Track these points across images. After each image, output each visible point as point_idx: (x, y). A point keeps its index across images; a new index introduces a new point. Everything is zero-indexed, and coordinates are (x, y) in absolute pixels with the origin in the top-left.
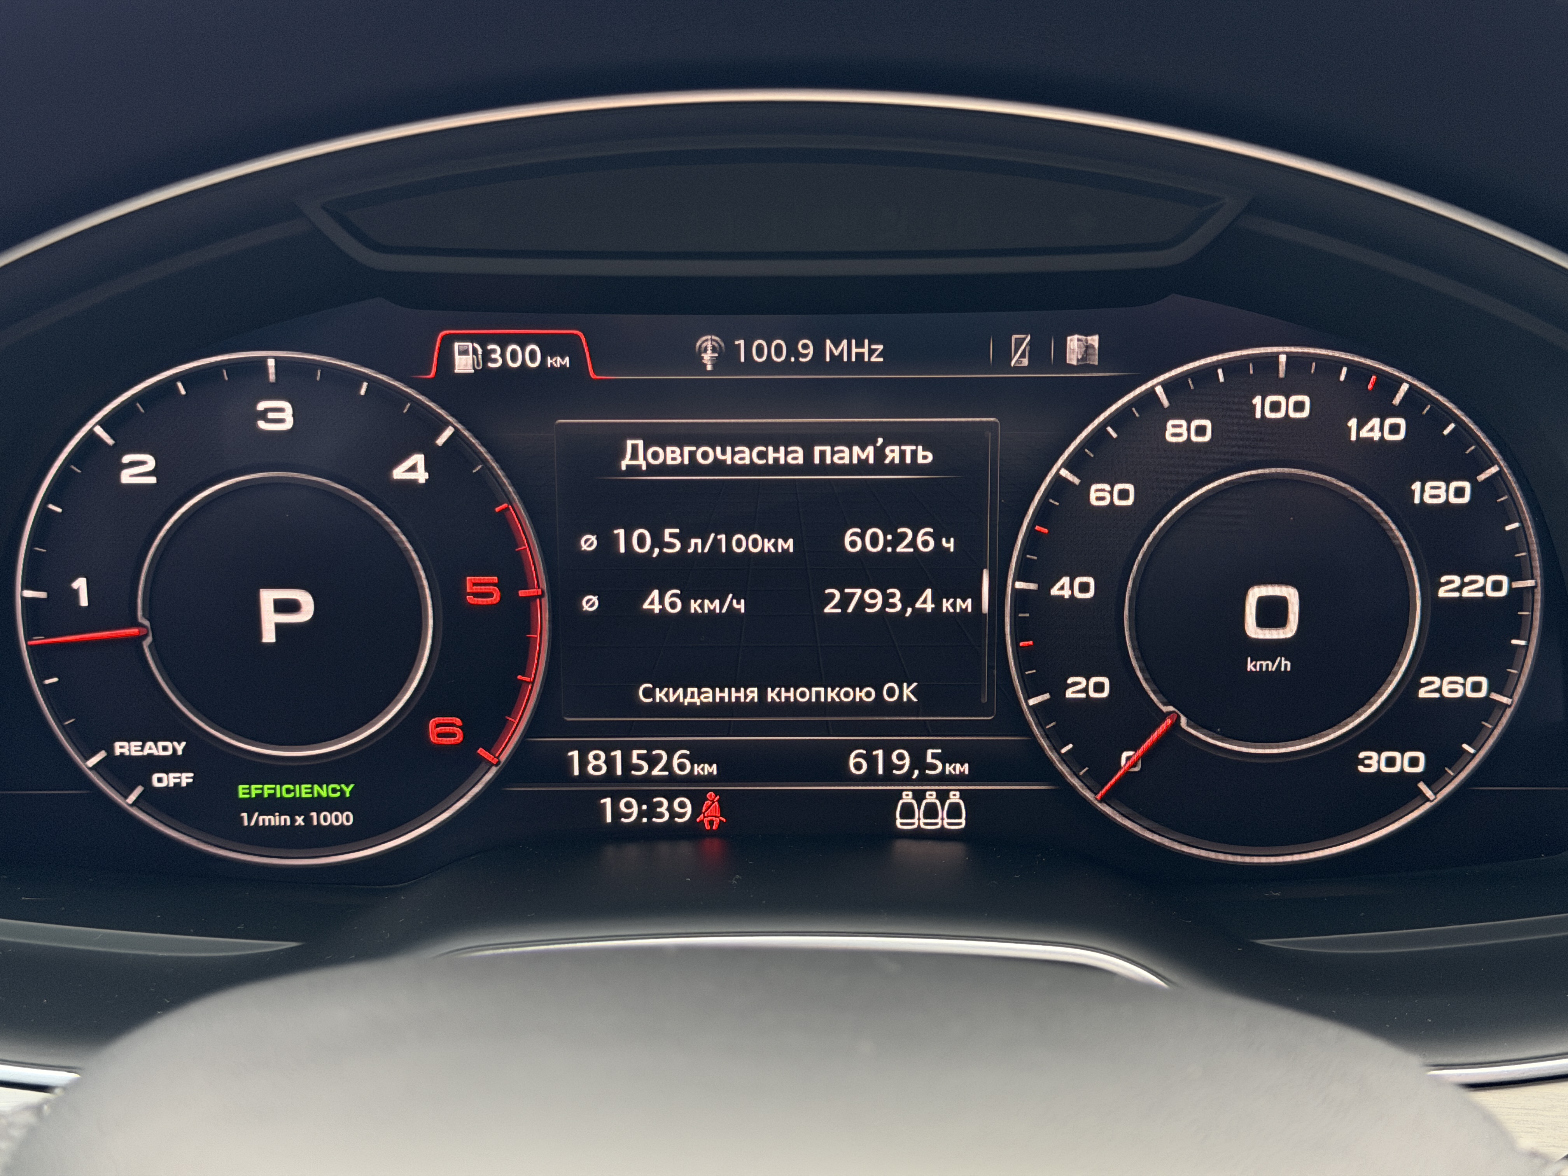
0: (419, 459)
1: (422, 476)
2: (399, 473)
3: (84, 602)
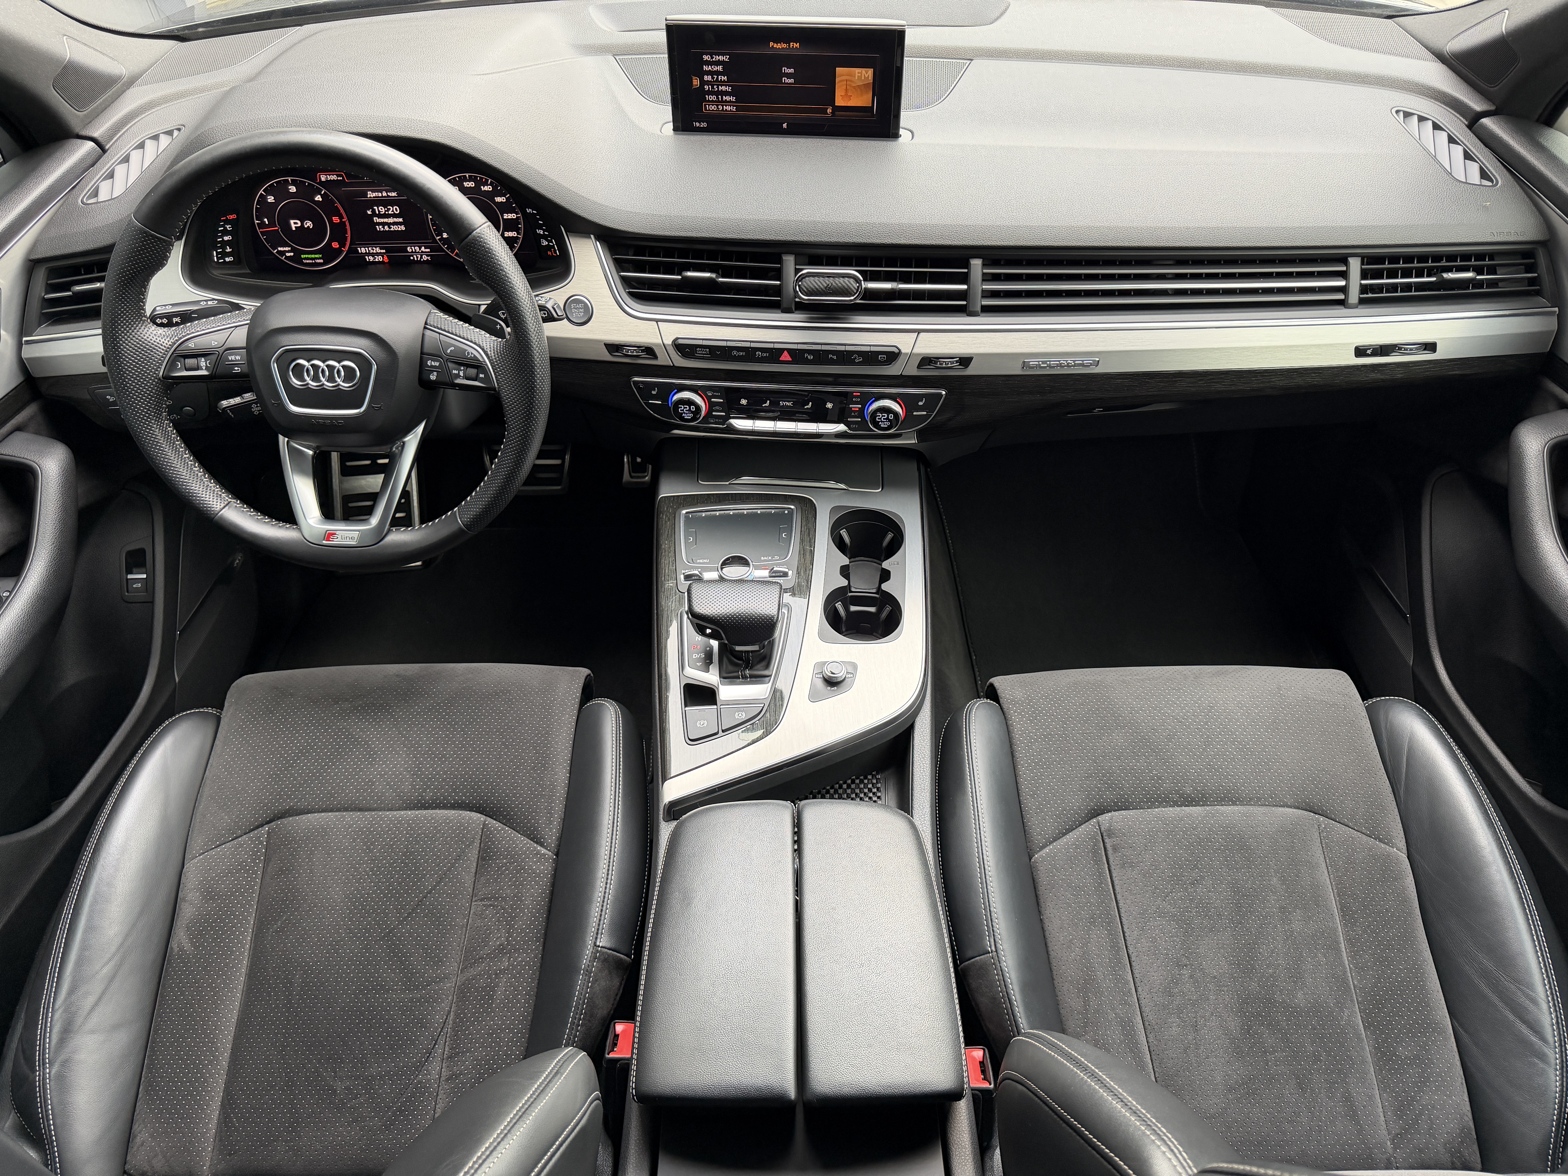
0: (319, 196)
1: (321, 199)
2: (316, 199)
3: (267, 223)
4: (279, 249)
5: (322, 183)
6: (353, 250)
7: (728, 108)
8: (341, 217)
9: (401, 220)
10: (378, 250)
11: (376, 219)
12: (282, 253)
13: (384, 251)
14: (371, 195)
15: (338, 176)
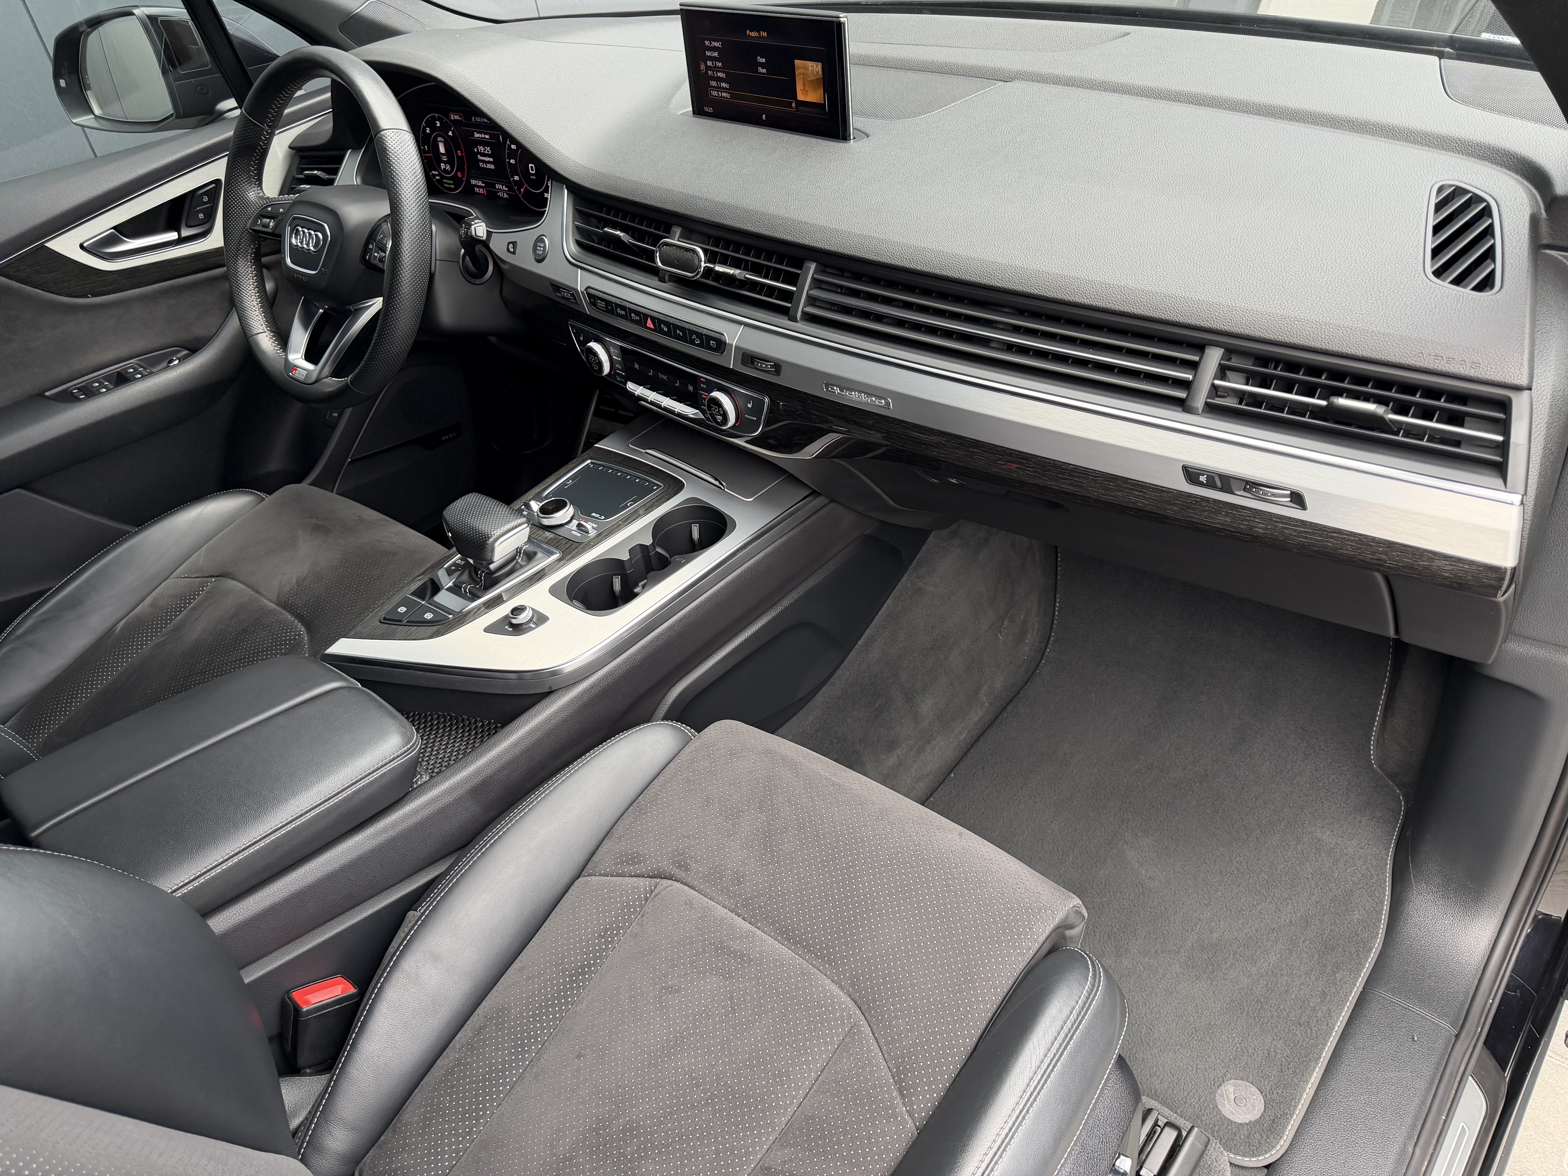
4: (433, 172)
5: (451, 121)
6: (468, 182)
7: (724, 94)
8: (462, 152)
9: (492, 160)
10: (480, 183)
11: (480, 157)
12: (434, 175)
13: (484, 185)
14: (477, 135)
15: (460, 116)
